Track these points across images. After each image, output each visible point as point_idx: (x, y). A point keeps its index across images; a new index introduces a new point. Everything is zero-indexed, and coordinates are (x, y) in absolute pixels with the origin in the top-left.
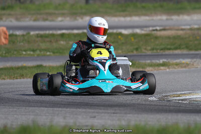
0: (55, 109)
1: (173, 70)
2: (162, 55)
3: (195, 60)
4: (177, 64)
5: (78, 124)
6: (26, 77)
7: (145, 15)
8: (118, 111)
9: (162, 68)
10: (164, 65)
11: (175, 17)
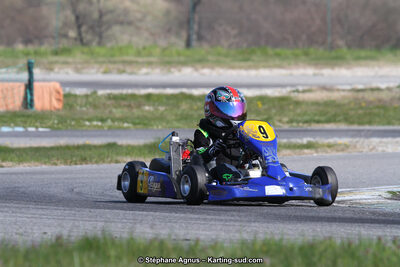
0: (137, 212)
1: (324, 154)
2: (306, 131)
3: (357, 139)
4: (330, 146)
5: (173, 237)
6: (91, 161)
7: (280, 67)
8: (238, 218)
9: (306, 151)
10: (309, 146)
11: (327, 72)
